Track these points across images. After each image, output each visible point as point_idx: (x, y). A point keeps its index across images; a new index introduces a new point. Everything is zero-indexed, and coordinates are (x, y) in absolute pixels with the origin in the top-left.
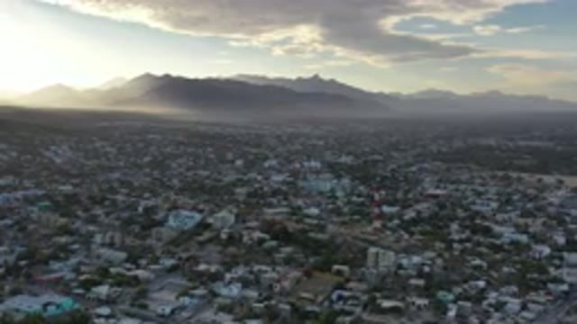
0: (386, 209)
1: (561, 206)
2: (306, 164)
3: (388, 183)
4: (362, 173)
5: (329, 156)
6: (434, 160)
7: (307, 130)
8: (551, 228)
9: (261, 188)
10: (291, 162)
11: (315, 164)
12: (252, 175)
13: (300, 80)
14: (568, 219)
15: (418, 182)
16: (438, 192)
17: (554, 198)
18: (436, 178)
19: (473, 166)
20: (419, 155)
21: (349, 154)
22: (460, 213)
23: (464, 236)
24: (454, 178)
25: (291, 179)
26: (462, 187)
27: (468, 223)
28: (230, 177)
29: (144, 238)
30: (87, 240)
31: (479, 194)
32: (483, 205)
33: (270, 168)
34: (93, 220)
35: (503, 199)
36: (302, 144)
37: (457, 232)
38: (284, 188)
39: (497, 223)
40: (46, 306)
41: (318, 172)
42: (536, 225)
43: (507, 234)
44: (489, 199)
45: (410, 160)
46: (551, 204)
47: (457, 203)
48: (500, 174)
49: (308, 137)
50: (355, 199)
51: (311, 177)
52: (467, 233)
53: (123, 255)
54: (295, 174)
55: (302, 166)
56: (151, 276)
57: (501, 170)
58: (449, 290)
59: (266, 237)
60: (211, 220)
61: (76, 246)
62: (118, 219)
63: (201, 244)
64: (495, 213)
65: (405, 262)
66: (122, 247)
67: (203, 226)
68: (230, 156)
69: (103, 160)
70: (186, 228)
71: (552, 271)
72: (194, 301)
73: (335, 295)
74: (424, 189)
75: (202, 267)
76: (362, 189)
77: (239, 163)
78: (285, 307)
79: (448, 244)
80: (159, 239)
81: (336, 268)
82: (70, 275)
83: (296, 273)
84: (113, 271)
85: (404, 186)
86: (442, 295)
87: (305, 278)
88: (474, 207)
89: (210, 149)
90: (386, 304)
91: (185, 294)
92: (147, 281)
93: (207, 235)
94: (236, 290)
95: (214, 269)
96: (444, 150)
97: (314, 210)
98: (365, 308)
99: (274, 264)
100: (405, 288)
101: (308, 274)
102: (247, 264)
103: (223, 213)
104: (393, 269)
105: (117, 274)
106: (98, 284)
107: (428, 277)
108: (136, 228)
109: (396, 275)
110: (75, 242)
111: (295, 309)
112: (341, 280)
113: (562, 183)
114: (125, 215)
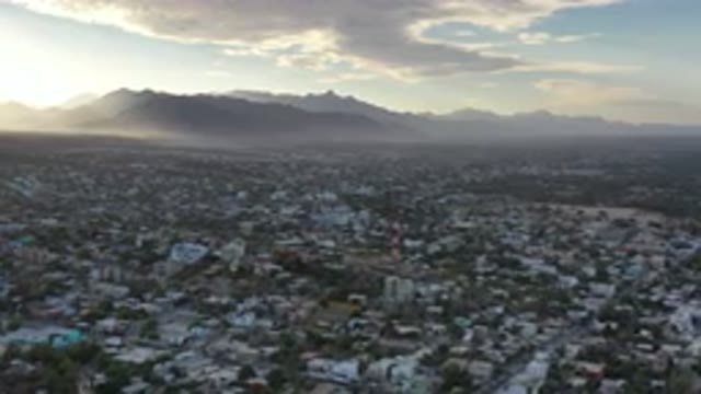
0: (408, 243)
1: (598, 238)
2: (319, 196)
3: (411, 215)
4: (385, 206)
5: (345, 187)
6: (466, 191)
7: (320, 157)
8: (584, 261)
9: (269, 223)
10: (302, 194)
11: (330, 196)
12: (258, 207)
13: (310, 97)
14: (602, 251)
15: (446, 215)
16: (468, 225)
17: (590, 230)
18: (468, 210)
19: (508, 198)
20: (449, 186)
21: (369, 184)
22: (489, 247)
23: (489, 269)
24: (486, 210)
25: (302, 212)
26: (493, 219)
27: (496, 256)
28: (233, 211)
29: (145, 273)
30: (83, 275)
31: (510, 227)
32: (513, 237)
33: (279, 200)
34: (87, 255)
35: (536, 231)
36: (315, 174)
37: (484, 265)
38: (295, 221)
39: (527, 256)
41: (333, 205)
42: (567, 258)
43: (535, 266)
44: (521, 232)
45: (439, 191)
46: (587, 236)
47: (487, 237)
48: (538, 205)
49: (321, 166)
50: (374, 233)
51: (326, 211)
52: (494, 267)
53: (124, 290)
54: (307, 206)
55: (316, 198)
56: (159, 309)
57: (539, 200)
58: (467, 317)
59: (279, 268)
60: (218, 253)
61: (70, 283)
62: (115, 253)
63: (210, 277)
64: (525, 245)
65: (422, 290)
66: (122, 283)
67: (210, 259)
68: (230, 187)
69: (81, 193)
70: (191, 262)
71: (576, 301)
72: (207, 331)
73: (351, 323)
74: (452, 222)
75: (213, 299)
76: (383, 222)
77: (242, 195)
78: (301, 335)
79: (472, 276)
80: (162, 274)
81: (353, 297)
82: (69, 311)
83: (312, 304)
84: (117, 305)
85: (430, 219)
86: (459, 320)
87: (320, 308)
88: (505, 241)
89: (207, 180)
90: (403, 330)
91: (197, 324)
92: (155, 314)
93: (215, 268)
94: (249, 319)
95: (225, 301)
96: (478, 180)
97: (330, 244)
98: (382, 333)
99: (288, 294)
100: (423, 316)
101: (324, 304)
102: (259, 294)
103: (232, 245)
104: (411, 297)
105: (123, 308)
106: (102, 317)
107: (446, 304)
108: (136, 263)
109: (414, 303)
110: (69, 278)
111: (311, 336)
112: (356, 308)
113: (603, 214)
114: (123, 249)
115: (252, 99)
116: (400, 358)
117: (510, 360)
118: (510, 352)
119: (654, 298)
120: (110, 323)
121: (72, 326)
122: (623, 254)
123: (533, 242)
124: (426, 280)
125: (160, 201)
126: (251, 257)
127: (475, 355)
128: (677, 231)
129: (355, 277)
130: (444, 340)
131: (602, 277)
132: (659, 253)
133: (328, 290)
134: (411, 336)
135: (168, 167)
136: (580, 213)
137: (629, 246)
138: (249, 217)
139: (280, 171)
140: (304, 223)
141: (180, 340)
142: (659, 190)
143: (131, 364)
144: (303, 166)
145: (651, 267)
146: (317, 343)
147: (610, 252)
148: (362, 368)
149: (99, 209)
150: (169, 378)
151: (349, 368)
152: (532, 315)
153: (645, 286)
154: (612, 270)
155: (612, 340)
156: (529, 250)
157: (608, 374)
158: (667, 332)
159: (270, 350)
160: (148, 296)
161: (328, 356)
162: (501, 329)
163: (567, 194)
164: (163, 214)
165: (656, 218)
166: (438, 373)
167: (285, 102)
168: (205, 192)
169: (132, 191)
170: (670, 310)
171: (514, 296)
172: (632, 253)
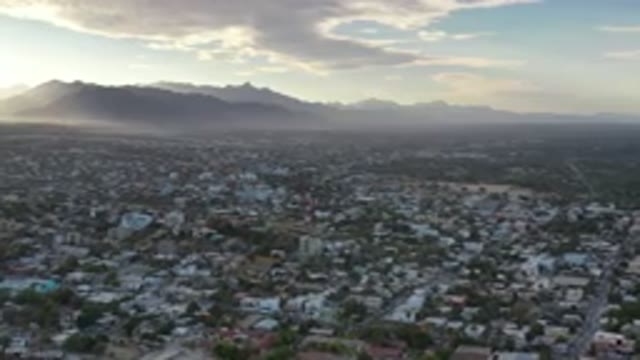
0: (318, 214)
1: (476, 208)
2: (241, 176)
3: (321, 191)
4: (298, 183)
5: (265, 169)
6: (369, 171)
7: (240, 143)
8: (461, 226)
9: (199, 198)
10: (226, 174)
11: (251, 176)
12: (190, 186)
13: (229, 89)
14: (477, 219)
15: (351, 191)
16: (368, 199)
17: (469, 202)
18: (369, 187)
19: (405, 177)
20: (354, 167)
21: (284, 166)
22: (386, 216)
23: (385, 233)
24: (385, 187)
25: (228, 189)
26: (390, 195)
27: (391, 223)
28: (167, 189)
29: (101, 238)
30: (48, 240)
31: (404, 200)
32: (407, 209)
33: (207, 181)
34: (49, 224)
35: (425, 204)
36: (236, 157)
37: (381, 231)
38: (222, 197)
39: (416, 222)
40: (34, 285)
41: (253, 184)
42: (448, 224)
43: (422, 230)
44: (413, 204)
45: (345, 171)
46: (466, 207)
47: (384, 209)
48: (429, 183)
49: (242, 150)
50: (290, 206)
51: (248, 188)
52: (389, 231)
53: (84, 251)
54: (232, 185)
55: (238, 178)
56: (116, 265)
57: (430, 179)
58: (364, 265)
59: (213, 231)
60: (161, 221)
61: (38, 246)
62: (73, 222)
63: (156, 240)
64: (415, 214)
65: (329, 246)
66: (82, 245)
67: (154, 226)
68: (162, 169)
69: (28, 175)
70: (137, 229)
71: (452, 255)
72: (158, 280)
73: (274, 272)
74: (355, 196)
75: (160, 256)
76: (297, 197)
77: (173, 175)
78: (234, 281)
79: (370, 239)
80: (115, 238)
81: (274, 252)
82: (42, 268)
83: (240, 258)
84: (81, 262)
85: (337, 195)
86: (357, 269)
87: (248, 262)
88: (398, 212)
89: (140, 163)
90: (314, 276)
91: (149, 274)
92: (113, 268)
93: (160, 232)
94: (192, 270)
95: (170, 257)
96: (380, 162)
97: (253, 213)
98: (298, 279)
99: (222, 251)
100: (329, 265)
101: (251, 258)
102: (198, 251)
103: (173, 214)
104: (320, 252)
105: (86, 264)
106: (71, 271)
107: (348, 257)
108: (92, 230)
109: (323, 256)
110: (35, 243)
111: (241, 282)
112: (278, 261)
113: (483, 190)
114: (79, 219)
115: (176, 90)
116: (311, 296)
117: (396, 296)
118: (396, 290)
119: (513, 253)
120: (78, 275)
121: (47, 278)
122: (494, 221)
123: (422, 212)
124: (332, 239)
125: (100, 181)
126: (189, 224)
127: (369, 292)
128: (540, 202)
129: (276, 237)
130: (345, 283)
131: (475, 237)
132: (521, 219)
133: (254, 248)
134: (320, 280)
135: (103, 151)
136: (464, 189)
137: (499, 214)
138: (182, 194)
139: (205, 156)
140: (229, 197)
141: (137, 286)
142: (532, 170)
143: (101, 304)
144: (224, 151)
145: (515, 230)
146: (247, 287)
147: (484, 219)
148: (282, 303)
149: (49, 189)
150: (132, 312)
151: (273, 303)
152: (415, 264)
153: (507, 244)
154: (483, 233)
155: (475, 282)
156: (418, 218)
157: (469, 304)
158: (518, 276)
159: (209, 292)
160: (106, 255)
161: (256, 296)
162: (390, 275)
163: (455, 174)
164: (107, 191)
165: (526, 193)
166: (341, 306)
167: (206, 93)
168: (140, 174)
169: (75, 173)
170: (524, 260)
171: (402, 251)
172: (501, 220)
